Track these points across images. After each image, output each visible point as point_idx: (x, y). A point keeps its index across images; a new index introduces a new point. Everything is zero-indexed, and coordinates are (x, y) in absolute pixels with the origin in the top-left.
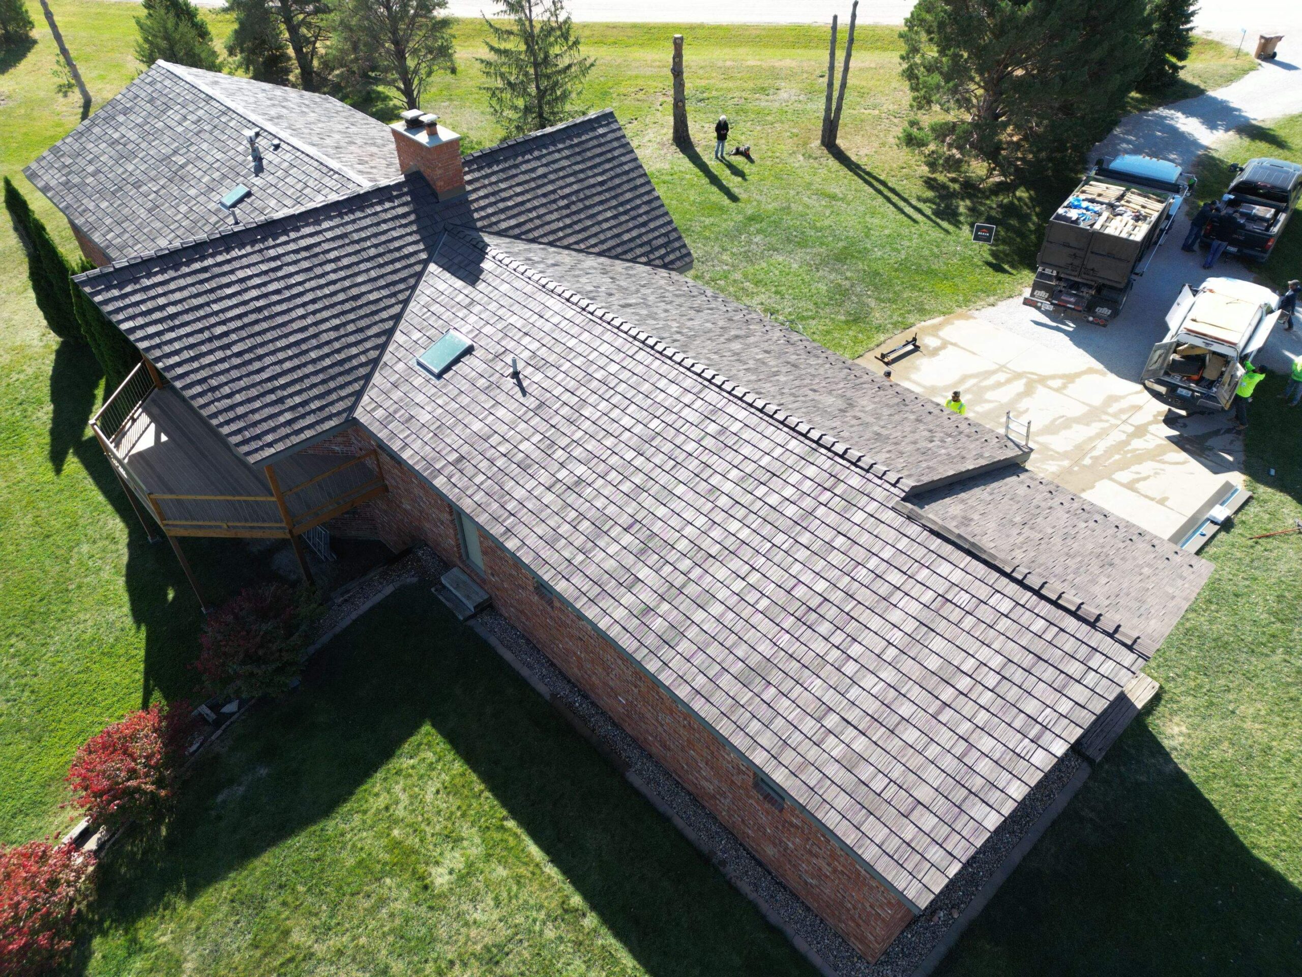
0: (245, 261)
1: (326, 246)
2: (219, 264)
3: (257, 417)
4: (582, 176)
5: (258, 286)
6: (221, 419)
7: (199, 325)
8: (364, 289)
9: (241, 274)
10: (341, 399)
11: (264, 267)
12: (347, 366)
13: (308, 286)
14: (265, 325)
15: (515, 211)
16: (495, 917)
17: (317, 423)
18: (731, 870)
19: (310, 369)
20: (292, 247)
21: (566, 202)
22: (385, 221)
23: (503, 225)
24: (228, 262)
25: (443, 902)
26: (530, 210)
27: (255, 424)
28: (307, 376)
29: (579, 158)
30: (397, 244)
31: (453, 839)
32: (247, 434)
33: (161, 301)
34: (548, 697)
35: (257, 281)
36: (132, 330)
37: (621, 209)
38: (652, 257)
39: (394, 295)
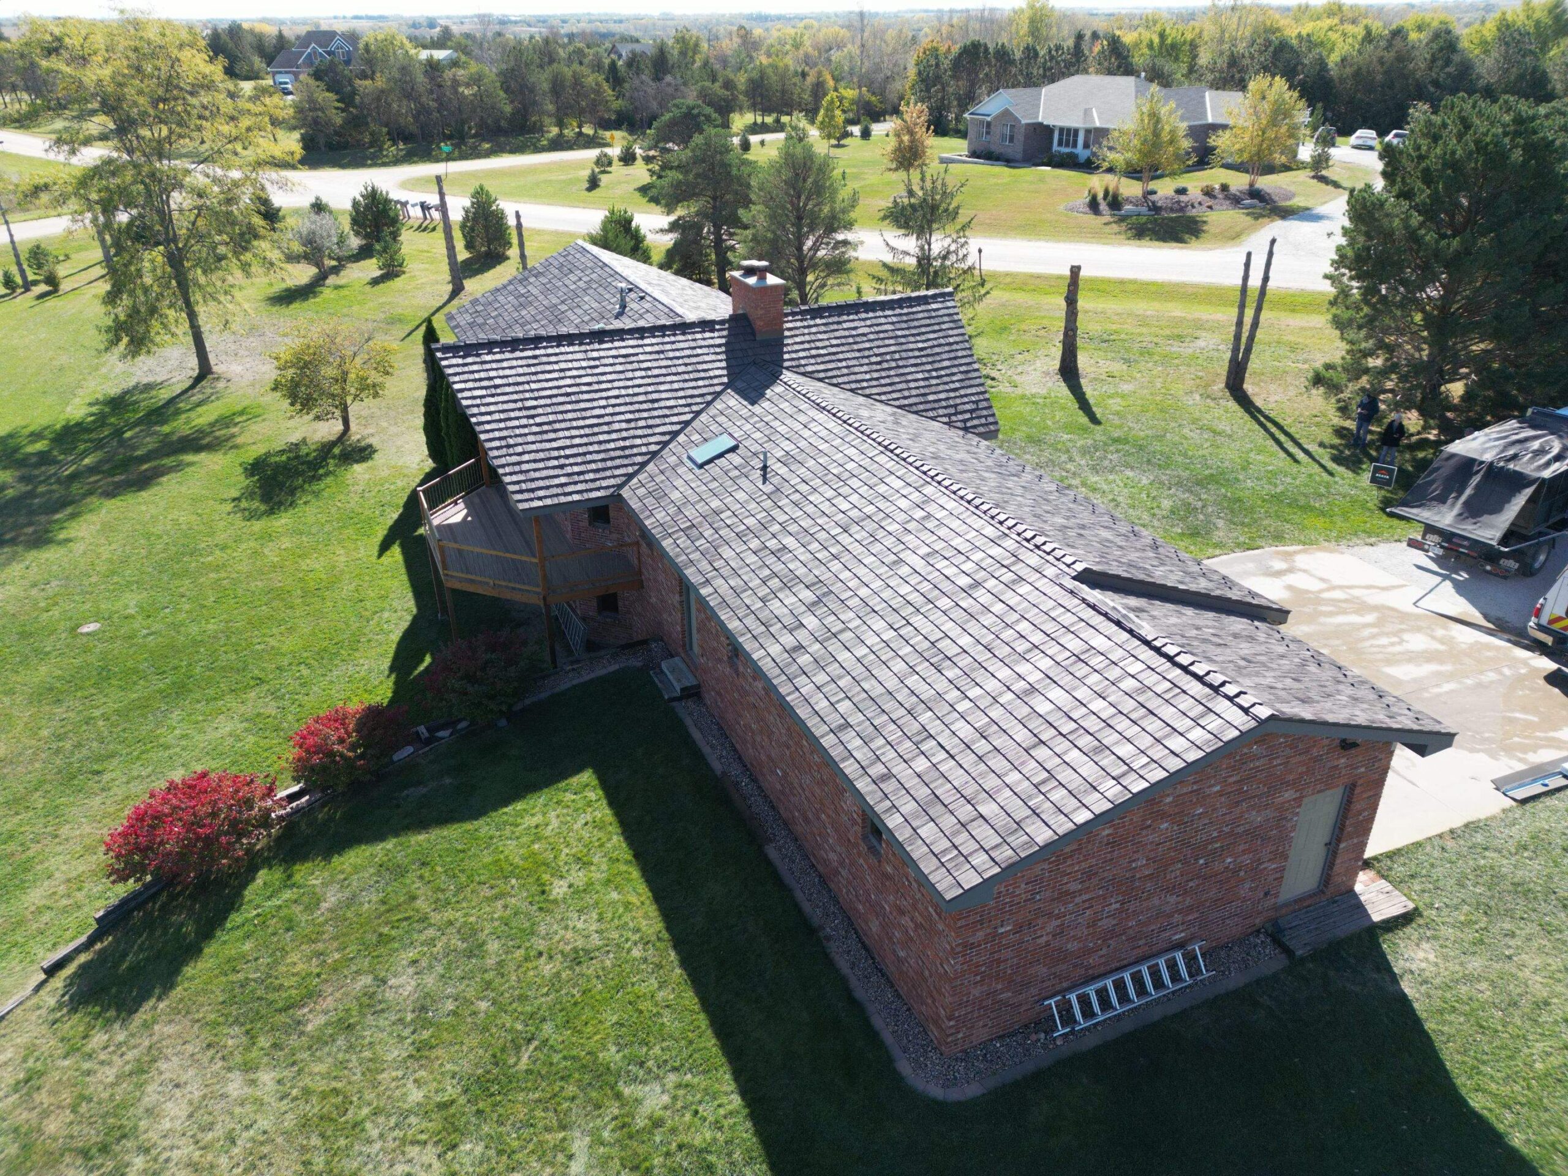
0: (570, 357)
1: (642, 357)
2: (548, 355)
3: (537, 475)
4: (903, 340)
5: (574, 377)
6: (507, 470)
7: (515, 397)
8: (664, 395)
9: (563, 366)
10: (614, 477)
11: (584, 364)
12: (627, 452)
13: (616, 384)
14: (569, 407)
15: (827, 358)
16: (594, 928)
17: (587, 491)
18: (833, 948)
19: (596, 447)
20: (614, 352)
21: (879, 359)
22: (701, 347)
23: (809, 369)
24: (556, 354)
25: (551, 907)
26: (840, 361)
27: (533, 480)
28: (590, 453)
29: (904, 325)
30: (705, 366)
31: (583, 862)
32: (524, 486)
33: (492, 374)
34: (719, 773)
35: (575, 373)
36: (462, 390)
37: (934, 374)
38: (954, 418)
39: (689, 405)
